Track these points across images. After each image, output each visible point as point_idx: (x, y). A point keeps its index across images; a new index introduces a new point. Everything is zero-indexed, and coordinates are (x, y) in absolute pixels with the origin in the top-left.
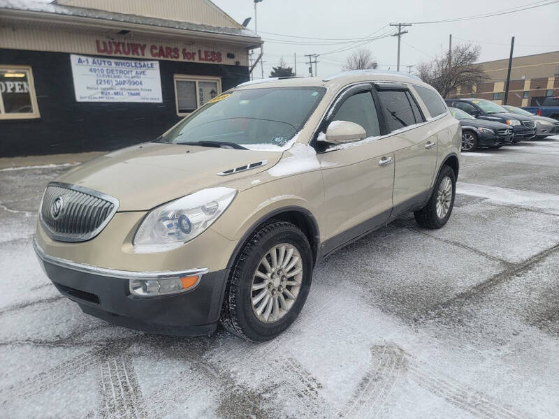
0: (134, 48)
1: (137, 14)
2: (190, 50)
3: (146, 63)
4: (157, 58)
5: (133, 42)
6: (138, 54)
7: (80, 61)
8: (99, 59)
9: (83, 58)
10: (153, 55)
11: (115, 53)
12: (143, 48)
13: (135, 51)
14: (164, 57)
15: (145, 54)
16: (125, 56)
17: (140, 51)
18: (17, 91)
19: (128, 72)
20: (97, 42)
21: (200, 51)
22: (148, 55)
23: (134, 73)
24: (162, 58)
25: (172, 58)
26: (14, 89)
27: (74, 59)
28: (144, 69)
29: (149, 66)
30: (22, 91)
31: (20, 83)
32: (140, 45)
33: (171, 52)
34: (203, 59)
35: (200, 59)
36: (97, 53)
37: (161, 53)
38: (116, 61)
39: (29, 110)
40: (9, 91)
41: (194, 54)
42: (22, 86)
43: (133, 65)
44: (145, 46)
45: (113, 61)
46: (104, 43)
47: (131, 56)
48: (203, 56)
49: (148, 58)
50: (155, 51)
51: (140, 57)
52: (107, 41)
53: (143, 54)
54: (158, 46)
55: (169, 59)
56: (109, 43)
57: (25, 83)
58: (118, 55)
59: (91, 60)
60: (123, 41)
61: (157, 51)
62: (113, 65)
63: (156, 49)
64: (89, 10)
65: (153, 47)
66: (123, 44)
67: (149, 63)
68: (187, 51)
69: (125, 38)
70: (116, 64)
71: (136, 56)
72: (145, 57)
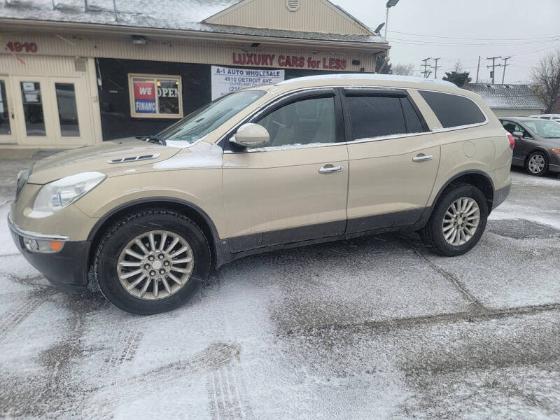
0: (264, 58)
1: (270, 28)
2: (315, 58)
3: (273, 72)
4: (283, 67)
5: (263, 53)
6: (267, 64)
7: (218, 71)
8: (234, 69)
9: (221, 69)
10: (280, 65)
11: (247, 63)
12: (272, 58)
13: (265, 61)
14: (290, 66)
15: (273, 63)
16: (254, 65)
17: (268, 61)
18: (170, 96)
19: (256, 81)
20: (234, 54)
21: (324, 59)
22: (275, 65)
23: (261, 81)
24: (288, 67)
25: (297, 66)
26: (167, 94)
27: (214, 69)
28: (270, 77)
29: (276, 74)
30: (173, 96)
31: (173, 89)
32: (269, 55)
33: (297, 61)
34: (327, 67)
35: (325, 66)
36: (233, 65)
37: (288, 62)
38: (248, 70)
39: (177, 112)
40: (164, 96)
41: (319, 62)
42: (174, 92)
43: (262, 73)
44: (274, 56)
45: (244, 70)
46: (239, 55)
47: (260, 66)
48: (327, 64)
49: (275, 67)
50: (282, 61)
51: (269, 66)
52: (241, 53)
53: (271, 64)
54: (285, 55)
55: (295, 68)
56: (244, 55)
57: (176, 89)
58: (250, 65)
59: (227, 70)
60: (256, 53)
61: (284, 61)
62: (245, 74)
63: (284, 58)
64: (229, 26)
65: (281, 57)
66: (255, 55)
67: (276, 71)
68: (312, 60)
69: (257, 50)
70: (247, 73)
71: (265, 66)
72: (273, 67)
